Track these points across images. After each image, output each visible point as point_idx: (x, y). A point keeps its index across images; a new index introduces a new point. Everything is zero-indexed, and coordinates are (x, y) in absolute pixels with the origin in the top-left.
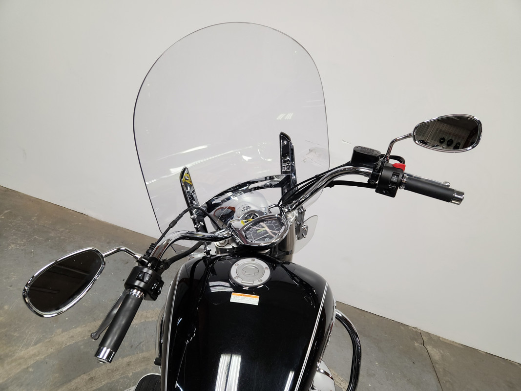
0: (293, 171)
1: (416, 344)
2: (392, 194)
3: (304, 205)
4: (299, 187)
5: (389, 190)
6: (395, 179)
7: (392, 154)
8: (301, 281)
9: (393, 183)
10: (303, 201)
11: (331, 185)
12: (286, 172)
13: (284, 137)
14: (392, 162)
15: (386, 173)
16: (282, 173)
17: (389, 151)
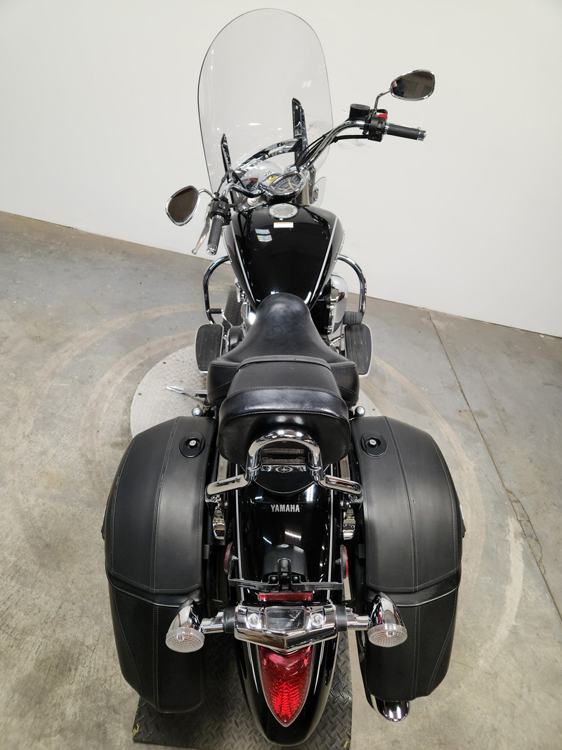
0: (304, 134)
1: (423, 320)
2: (379, 139)
3: (315, 164)
4: (310, 148)
5: (377, 135)
6: (380, 126)
7: (379, 108)
8: (319, 218)
9: (379, 129)
10: (313, 161)
11: (336, 140)
12: (298, 136)
13: (295, 102)
14: (378, 114)
15: (374, 123)
16: (295, 137)
17: (376, 106)
